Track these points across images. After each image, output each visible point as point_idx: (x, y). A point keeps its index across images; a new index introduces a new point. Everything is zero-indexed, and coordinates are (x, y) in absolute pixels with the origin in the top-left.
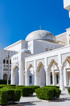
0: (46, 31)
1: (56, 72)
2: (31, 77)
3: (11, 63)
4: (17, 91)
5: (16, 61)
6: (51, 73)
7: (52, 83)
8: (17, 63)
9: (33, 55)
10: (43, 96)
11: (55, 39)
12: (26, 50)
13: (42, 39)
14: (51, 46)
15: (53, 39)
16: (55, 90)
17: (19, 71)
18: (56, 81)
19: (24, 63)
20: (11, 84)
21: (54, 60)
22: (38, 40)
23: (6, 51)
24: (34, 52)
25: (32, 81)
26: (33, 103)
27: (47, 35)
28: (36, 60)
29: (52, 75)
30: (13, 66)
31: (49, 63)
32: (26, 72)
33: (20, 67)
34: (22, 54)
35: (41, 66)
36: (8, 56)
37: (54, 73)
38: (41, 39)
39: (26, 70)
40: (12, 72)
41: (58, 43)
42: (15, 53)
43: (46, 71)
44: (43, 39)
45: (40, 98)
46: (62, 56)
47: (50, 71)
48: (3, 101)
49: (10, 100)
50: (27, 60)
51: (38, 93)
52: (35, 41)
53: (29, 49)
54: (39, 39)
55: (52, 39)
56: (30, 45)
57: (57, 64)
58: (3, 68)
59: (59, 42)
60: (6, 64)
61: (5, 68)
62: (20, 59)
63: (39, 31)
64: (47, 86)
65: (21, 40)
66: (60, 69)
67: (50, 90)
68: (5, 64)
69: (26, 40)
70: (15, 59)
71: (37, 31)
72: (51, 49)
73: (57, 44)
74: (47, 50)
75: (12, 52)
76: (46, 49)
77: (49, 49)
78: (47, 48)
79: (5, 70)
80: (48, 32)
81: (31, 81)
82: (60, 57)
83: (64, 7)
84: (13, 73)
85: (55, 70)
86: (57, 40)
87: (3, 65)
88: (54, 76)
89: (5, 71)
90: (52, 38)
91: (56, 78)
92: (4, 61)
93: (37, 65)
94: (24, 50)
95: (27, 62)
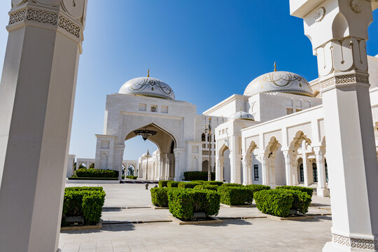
0: (288, 73)
1: (310, 157)
2: (257, 168)
3: (215, 141)
4: (211, 195)
5: (225, 136)
6: (300, 160)
7: (301, 180)
8: (226, 141)
9: (258, 123)
10: (269, 208)
11: (309, 87)
12: (243, 113)
13: (278, 91)
14: (299, 104)
15: (304, 88)
16: (295, 197)
17: (231, 156)
18: (312, 177)
19: (240, 139)
20: (216, 180)
21: (302, 134)
22: (270, 91)
23: (205, 117)
24: (262, 117)
25: (259, 176)
26: (247, 220)
27: (289, 81)
28: (264, 134)
29: (302, 165)
30: (219, 147)
31: (291, 140)
32: (244, 158)
33: (231, 148)
34: (236, 121)
35: (274, 145)
36: (208, 127)
37: (307, 159)
38: (276, 91)
39: (244, 154)
40: (217, 157)
41: (315, 96)
42: (223, 120)
43: (285, 156)
44: (281, 91)
45: (264, 212)
46: (321, 124)
47: (295, 156)
48: (184, 213)
49: (199, 211)
50: (246, 133)
51: (259, 201)
52: (263, 95)
53: (250, 112)
54: (273, 91)
55: (302, 88)
56: (254, 103)
57: (309, 142)
58: (201, 149)
59: (318, 93)
60: (207, 142)
61: (204, 149)
62: (231, 132)
63: (271, 73)
64: (289, 188)
65: (234, 95)
66: (317, 151)
67: (283, 196)
68: (205, 142)
69: (245, 94)
70: (221, 132)
71: (267, 75)
72: (300, 109)
73: (313, 98)
74: (290, 111)
75: (217, 119)
76: (288, 109)
77: (294, 110)
78: (291, 107)
79: (204, 153)
80: (293, 74)
81: (256, 176)
82: (317, 127)
83: (292, 12)
84: (220, 159)
85: (308, 154)
86: (314, 90)
87: (200, 144)
88: (308, 167)
89: (205, 156)
90: (300, 85)
91: (312, 171)
92: (203, 136)
93: (267, 144)
94: (239, 114)
95: (246, 138)
